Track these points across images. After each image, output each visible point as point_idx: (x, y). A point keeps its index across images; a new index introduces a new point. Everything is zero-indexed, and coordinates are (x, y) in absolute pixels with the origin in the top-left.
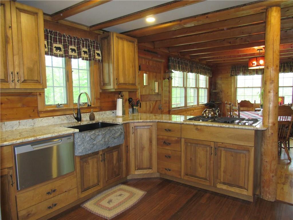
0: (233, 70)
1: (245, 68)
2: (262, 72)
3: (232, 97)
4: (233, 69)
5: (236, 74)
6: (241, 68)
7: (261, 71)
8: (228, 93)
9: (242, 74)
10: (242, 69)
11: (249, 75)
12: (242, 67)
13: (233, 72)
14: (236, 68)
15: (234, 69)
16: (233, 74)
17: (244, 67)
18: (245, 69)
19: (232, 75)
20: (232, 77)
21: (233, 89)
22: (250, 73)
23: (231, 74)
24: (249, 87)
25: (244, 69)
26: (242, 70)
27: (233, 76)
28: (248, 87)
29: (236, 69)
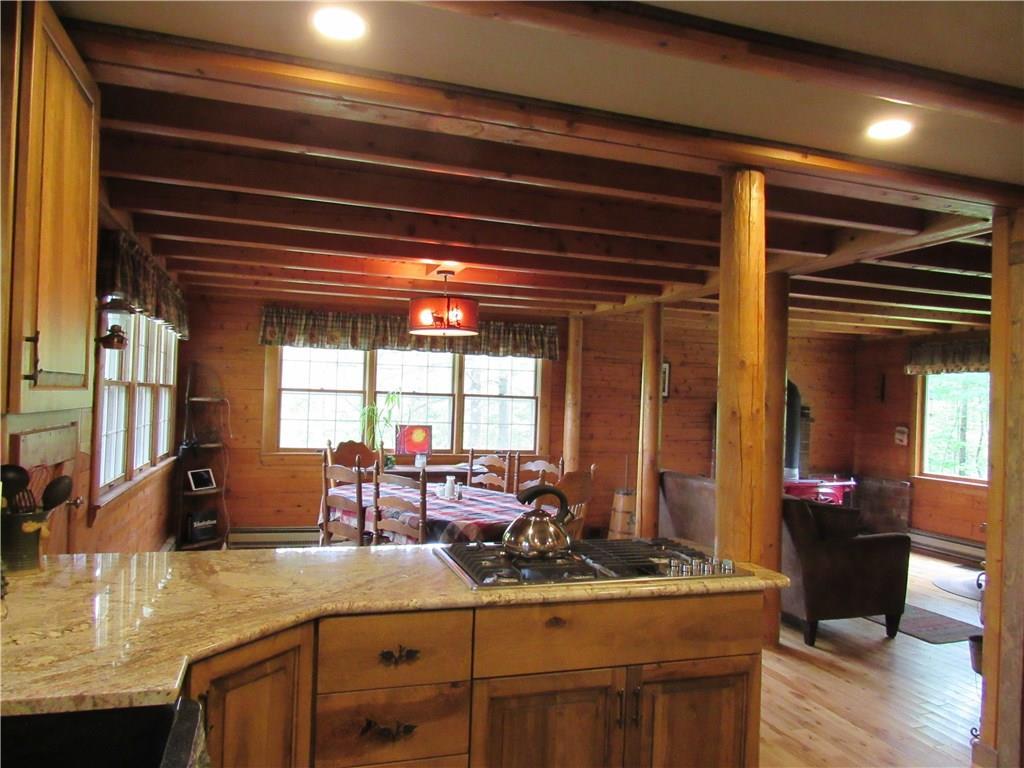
0: (272, 323)
1: (314, 320)
2: (371, 341)
3: (265, 424)
4: (269, 320)
5: (282, 339)
6: (301, 319)
7: (369, 338)
8: (246, 408)
9: (302, 342)
10: (304, 322)
11: (328, 346)
12: (304, 317)
13: (269, 329)
14: (281, 318)
15: (275, 320)
16: (272, 336)
17: (312, 317)
18: (314, 325)
19: (265, 341)
20: (267, 346)
21: (267, 395)
22: (333, 340)
23: (263, 337)
24: (325, 388)
25: (311, 322)
26: (303, 327)
27: (270, 343)
28: (322, 390)
29: (284, 321)
